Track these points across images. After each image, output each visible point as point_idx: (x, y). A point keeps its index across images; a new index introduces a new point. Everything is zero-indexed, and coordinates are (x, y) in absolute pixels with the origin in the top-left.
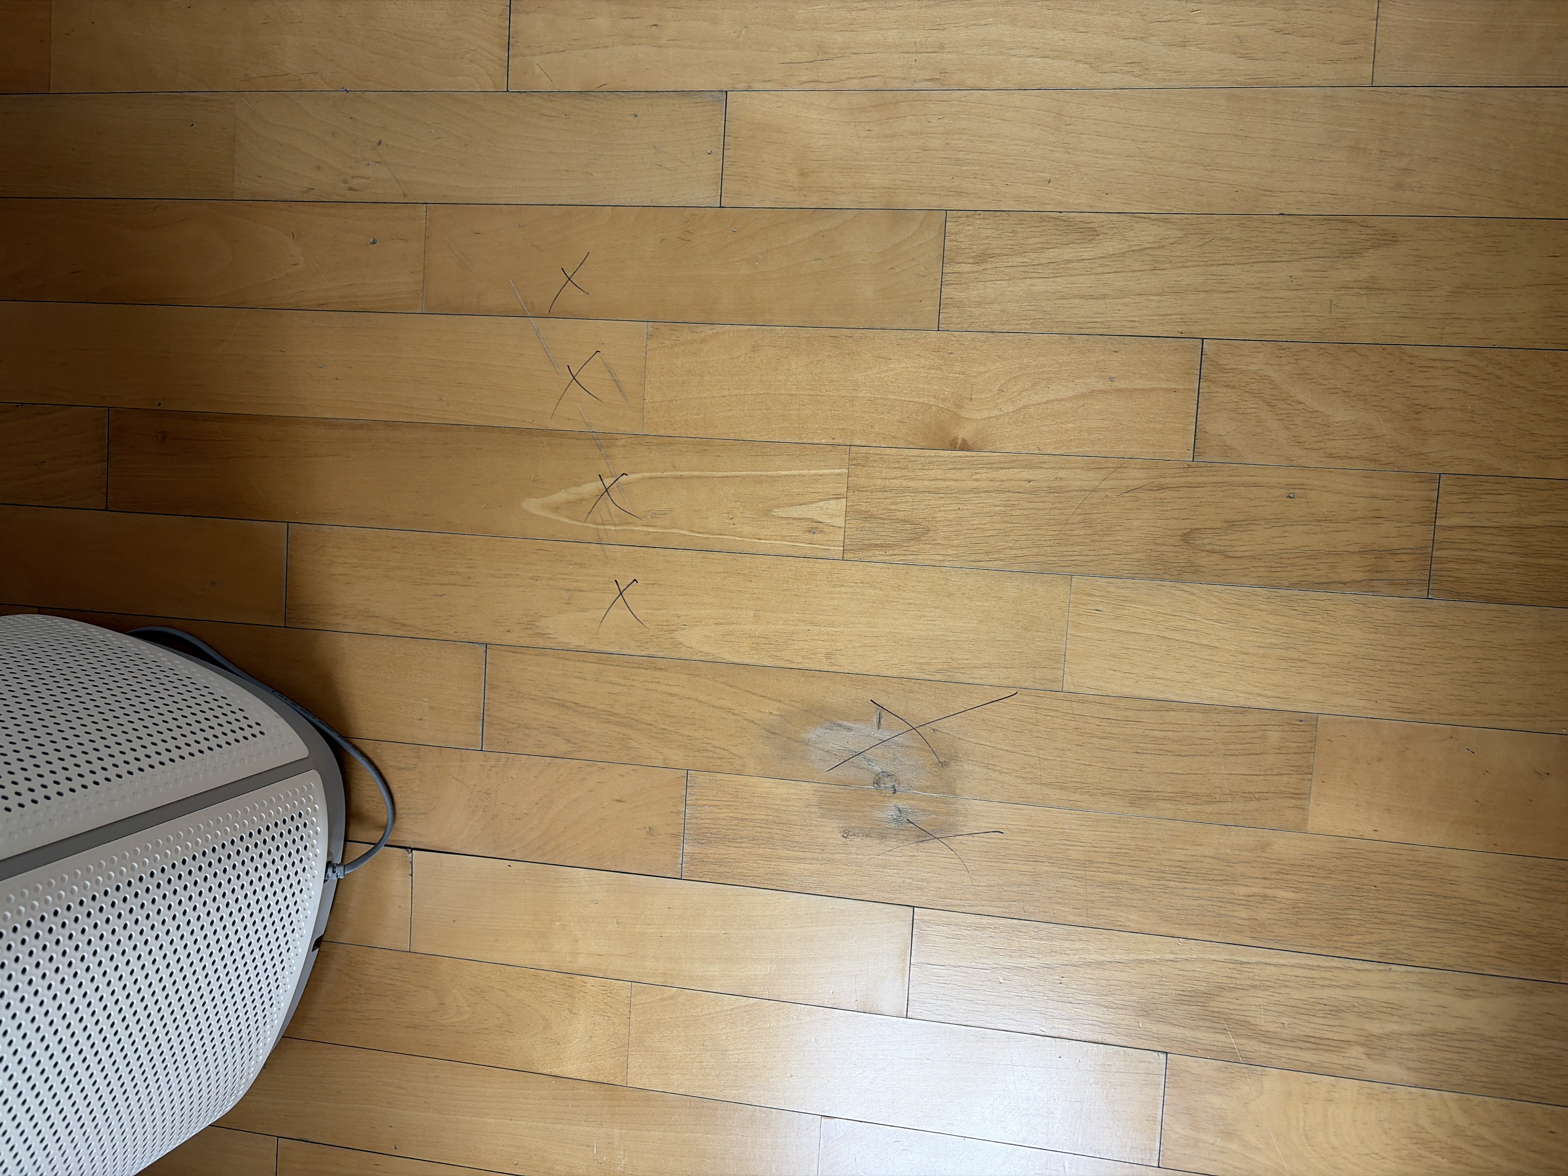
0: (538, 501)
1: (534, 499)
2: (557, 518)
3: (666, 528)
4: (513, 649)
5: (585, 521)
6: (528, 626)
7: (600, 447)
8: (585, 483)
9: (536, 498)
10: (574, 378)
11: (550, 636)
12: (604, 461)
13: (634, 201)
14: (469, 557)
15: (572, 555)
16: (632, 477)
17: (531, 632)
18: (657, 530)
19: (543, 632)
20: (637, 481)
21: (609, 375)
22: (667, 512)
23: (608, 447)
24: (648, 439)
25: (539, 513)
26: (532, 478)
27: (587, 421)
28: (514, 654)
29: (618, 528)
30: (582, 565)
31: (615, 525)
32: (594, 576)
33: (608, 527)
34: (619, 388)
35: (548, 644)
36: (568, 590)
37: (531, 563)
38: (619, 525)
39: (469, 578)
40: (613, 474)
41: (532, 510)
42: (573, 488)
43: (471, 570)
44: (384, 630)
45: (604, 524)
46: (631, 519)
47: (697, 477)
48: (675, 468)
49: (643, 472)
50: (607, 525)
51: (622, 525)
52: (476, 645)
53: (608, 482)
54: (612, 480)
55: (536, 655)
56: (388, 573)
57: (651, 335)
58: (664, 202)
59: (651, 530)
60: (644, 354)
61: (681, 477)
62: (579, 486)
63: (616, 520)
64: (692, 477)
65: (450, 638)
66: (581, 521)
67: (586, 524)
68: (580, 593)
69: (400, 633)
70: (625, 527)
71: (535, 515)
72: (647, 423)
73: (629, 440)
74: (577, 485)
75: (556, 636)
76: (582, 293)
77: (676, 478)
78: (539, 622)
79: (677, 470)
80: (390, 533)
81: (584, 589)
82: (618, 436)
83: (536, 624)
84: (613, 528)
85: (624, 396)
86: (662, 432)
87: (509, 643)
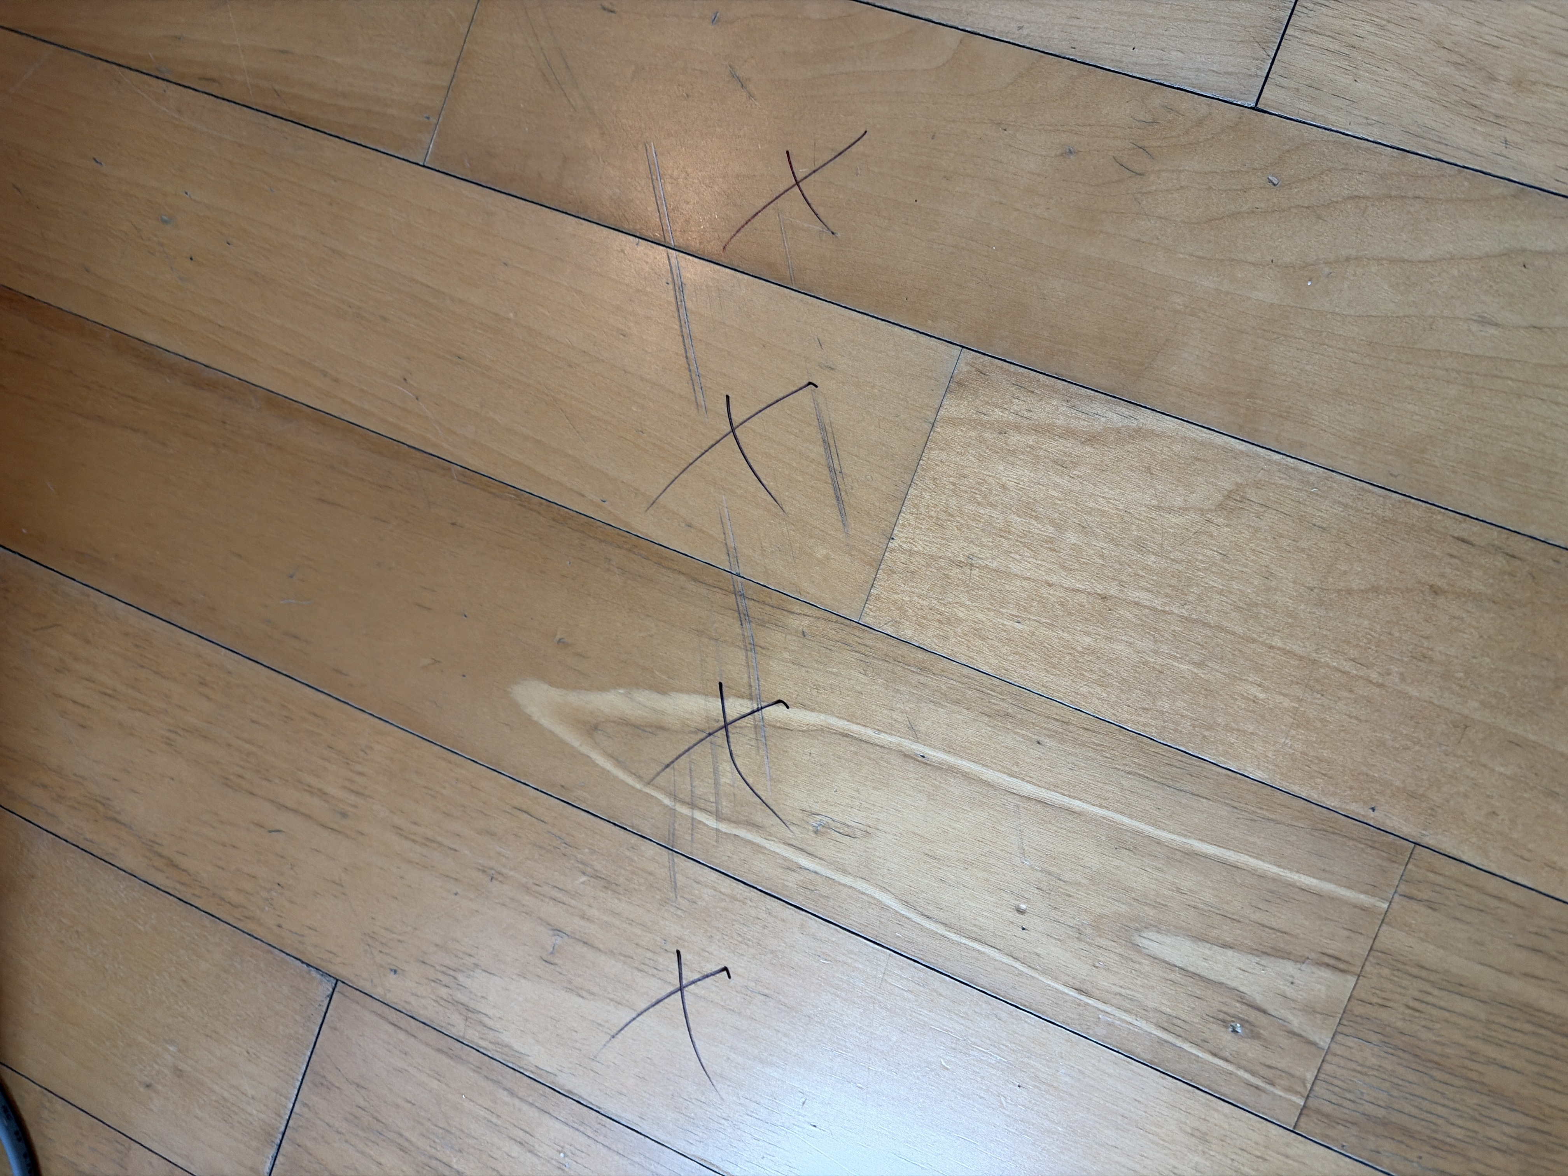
0: (555, 694)
1: (545, 687)
2: (585, 749)
3: (845, 872)
4: (393, 1016)
5: (649, 783)
6: (441, 977)
7: (744, 617)
8: (681, 690)
9: (551, 684)
10: (733, 430)
11: (486, 1020)
12: (741, 654)
13: (1025, 32)
14: (359, 768)
15: (593, 852)
16: (796, 716)
17: (443, 992)
18: (818, 869)
19: (472, 1004)
20: (809, 732)
21: (821, 450)
22: (858, 834)
23: (762, 624)
24: (868, 638)
25: (547, 722)
26: (558, 637)
27: (731, 544)
28: (391, 1029)
29: (724, 827)
30: (608, 885)
31: (719, 817)
32: (631, 922)
33: (699, 816)
34: (837, 489)
35: (472, 1035)
36: (558, 931)
37: (493, 835)
38: (728, 820)
39: (344, 815)
40: (755, 692)
41: (535, 711)
42: (647, 692)
43: (353, 798)
44: (129, 859)
45: (693, 805)
46: (762, 816)
47: (965, 775)
48: (913, 731)
49: (832, 714)
50: (702, 810)
51: (737, 823)
52: (314, 973)
53: (736, 707)
54: (746, 706)
55: (439, 1051)
56: (173, 736)
57: (960, 384)
58: (1105, 55)
59: (804, 861)
60: (928, 427)
61: (922, 760)
62: (663, 692)
63: (726, 807)
64: (952, 770)
65: (260, 932)
66: (640, 778)
67: (649, 790)
68: (586, 950)
69: (160, 879)
70: (742, 833)
71: (536, 723)
72: (878, 598)
73: (820, 624)
74: (662, 689)
75: (498, 1026)
76: (818, 227)
77: (907, 756)
78: (469, 976)
79: (917, 739)
80: (207, 649)
81: (596, 943)
82: (797, 607)
83: (461, 978)
84: (712, 822)
85: (842, 512)
86: (908, 633)
87: (389, 998)
